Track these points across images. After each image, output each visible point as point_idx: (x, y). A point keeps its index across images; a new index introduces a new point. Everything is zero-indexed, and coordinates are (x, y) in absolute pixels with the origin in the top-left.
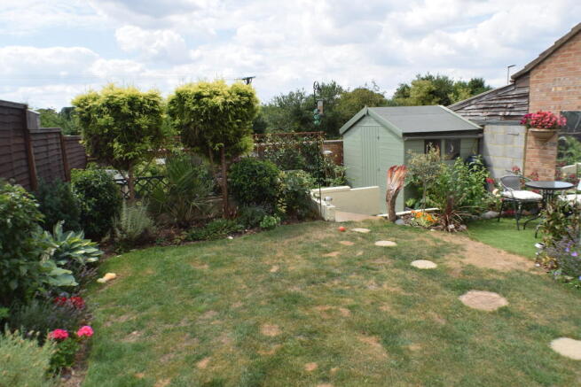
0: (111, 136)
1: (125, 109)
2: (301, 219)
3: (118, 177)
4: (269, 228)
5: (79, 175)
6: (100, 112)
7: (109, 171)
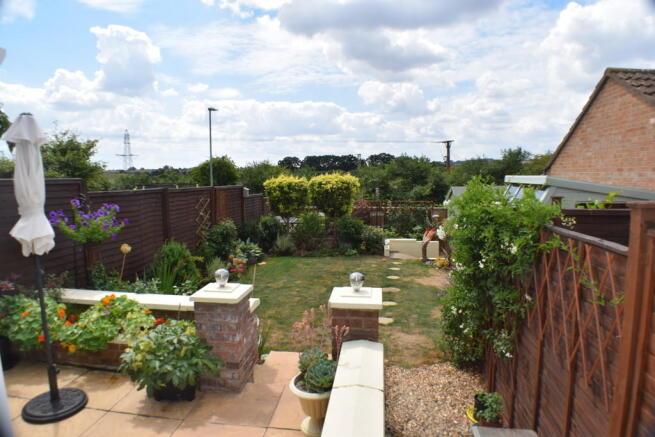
0: (279, 201)
1: (286, 189)
2: (374, 254)
3: (282, 221)
4: (349, 256)
5: (264, 218)
6: (275, 190)
7: (279, 217)
